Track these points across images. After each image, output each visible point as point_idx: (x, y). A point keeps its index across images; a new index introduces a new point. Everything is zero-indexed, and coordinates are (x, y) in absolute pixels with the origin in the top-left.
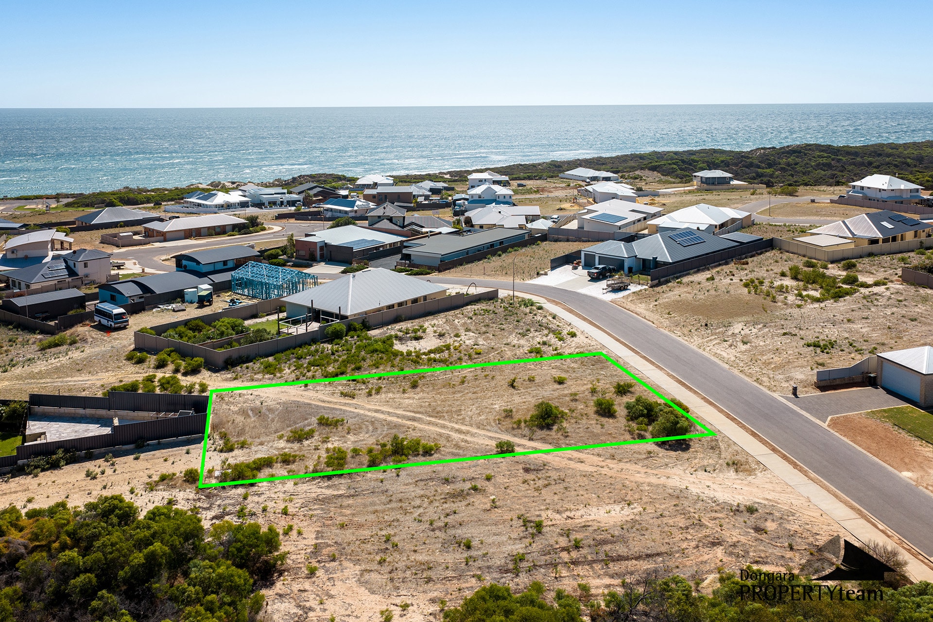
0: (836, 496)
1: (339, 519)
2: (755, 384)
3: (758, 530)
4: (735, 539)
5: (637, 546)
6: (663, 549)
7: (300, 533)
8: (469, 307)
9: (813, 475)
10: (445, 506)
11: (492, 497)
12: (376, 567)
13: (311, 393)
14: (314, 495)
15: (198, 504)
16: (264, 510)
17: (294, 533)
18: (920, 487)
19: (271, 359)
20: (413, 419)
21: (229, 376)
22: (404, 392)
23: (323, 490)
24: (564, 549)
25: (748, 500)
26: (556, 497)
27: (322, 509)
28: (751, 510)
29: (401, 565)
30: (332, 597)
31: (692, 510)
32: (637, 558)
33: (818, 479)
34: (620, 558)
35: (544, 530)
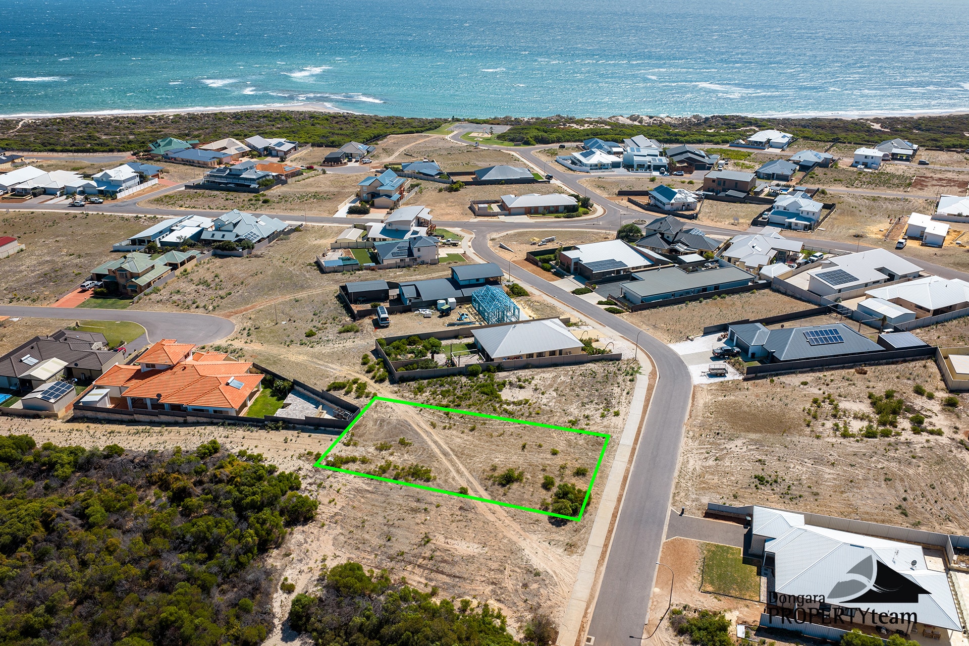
0: (594, 585)
1: (356, 504)
2: (671, 495)
3: (525, 586)
4: (507, 585)
5: (455, 570)
6: (466, 576)
7: (335, 504)
8: (588, 364)
9: (603, 569)
10: (404, 514)
11: (428, 518)
12: (346, 533)
13: (418, 418)
14: (357, 486)
15: (309, 474)
16: (331, 487)
17: (333, 503)
18: (651, 601)
19: (426, 381)
20: (445, 454)
21: (396, 389)
22: (463, 432)
23: (363, 485)
24: (424, 558)
25: (544, 568)
26: (456, 529)
27: (354, 495)
28: (537, 574)
29: (355, 537)
30: (318, 540)
31: (509, 562)
32: (447, 575)
33: (601, 573)
34: (442, 573)
35: (429, 545)
